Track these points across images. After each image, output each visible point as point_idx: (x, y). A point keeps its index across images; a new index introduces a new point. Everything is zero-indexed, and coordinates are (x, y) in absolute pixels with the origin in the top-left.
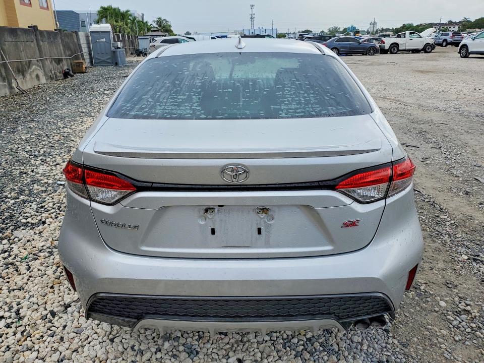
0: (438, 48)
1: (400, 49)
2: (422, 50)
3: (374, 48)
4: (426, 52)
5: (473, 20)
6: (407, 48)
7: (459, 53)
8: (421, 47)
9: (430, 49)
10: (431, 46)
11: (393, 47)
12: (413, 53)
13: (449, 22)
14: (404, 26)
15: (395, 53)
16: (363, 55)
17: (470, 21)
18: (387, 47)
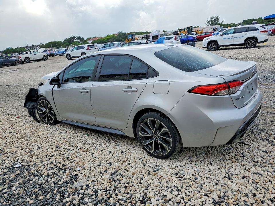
0: (49, 58)
1: (31, 60)
2: (42, 59)
3: (18, 61)
4: (45, 60)
5: (44, 44)
6: (35, 59)
7: (67, 58)
8: (42, 58)
9: (46, 59)
10: (46, 57)
11: (27, 59)
12: (37, 61)
13: (32, 46)
14: (8, 49)
15: (29, 62)
16: (11, 66)
17: (43, 45)
18: (23, 60)
